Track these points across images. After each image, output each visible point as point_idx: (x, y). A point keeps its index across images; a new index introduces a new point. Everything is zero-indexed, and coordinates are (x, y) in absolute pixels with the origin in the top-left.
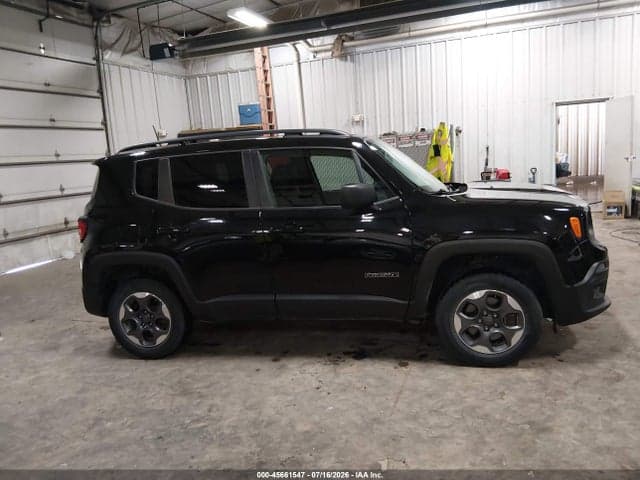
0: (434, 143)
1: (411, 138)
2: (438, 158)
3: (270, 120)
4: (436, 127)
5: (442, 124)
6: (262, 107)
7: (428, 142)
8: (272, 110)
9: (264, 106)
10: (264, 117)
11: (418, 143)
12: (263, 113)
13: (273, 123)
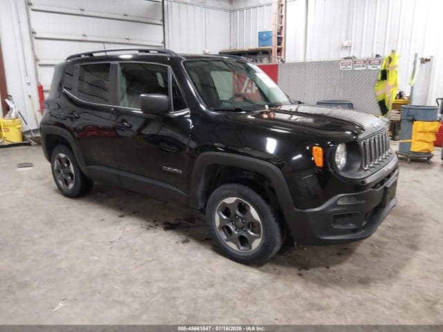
0: (383, 68)
1: (365, 62)
2: (385, 81)
3: (279, 44)
4: (387, 54)
5: (393, 51)
6: (273, 33)
7: (379, 67)
8: (283, 35)
9: (275, 33)
10: (274, 41)
11: (370, 67)
12: (273, 37)
13: (283, 46)
